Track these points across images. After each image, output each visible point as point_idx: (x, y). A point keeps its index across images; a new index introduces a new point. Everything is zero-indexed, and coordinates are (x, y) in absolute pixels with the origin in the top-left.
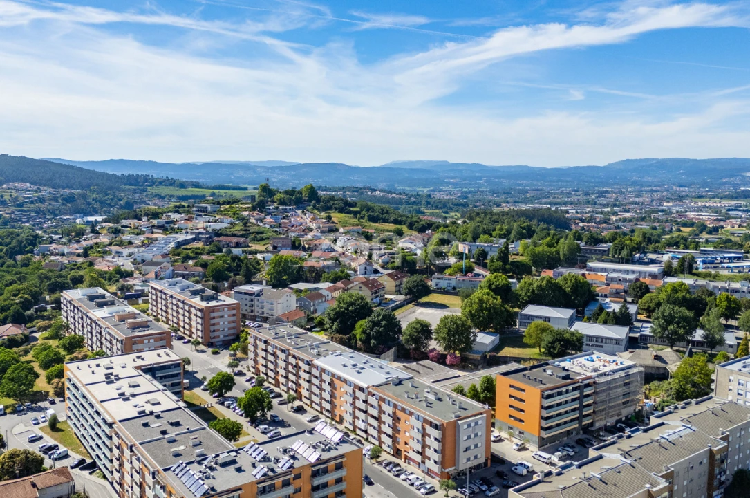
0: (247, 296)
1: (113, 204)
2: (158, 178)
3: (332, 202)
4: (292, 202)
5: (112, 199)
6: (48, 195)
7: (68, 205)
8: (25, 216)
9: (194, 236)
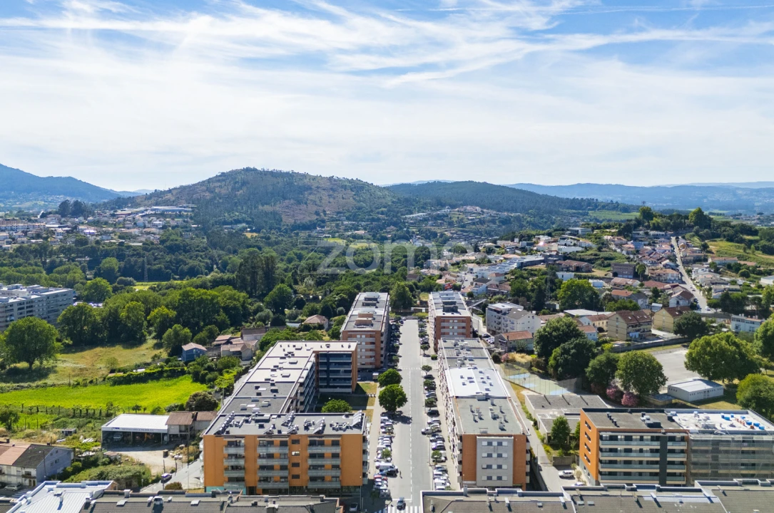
0: (495, 313)
1: (545, 227)
2: (602, 202)
3: (723, 228)
4: (669, 228)
5: (546, 222)
6: (488, 218)
7: (504, 227)
8: (464, 235)
9: (543, 258)
